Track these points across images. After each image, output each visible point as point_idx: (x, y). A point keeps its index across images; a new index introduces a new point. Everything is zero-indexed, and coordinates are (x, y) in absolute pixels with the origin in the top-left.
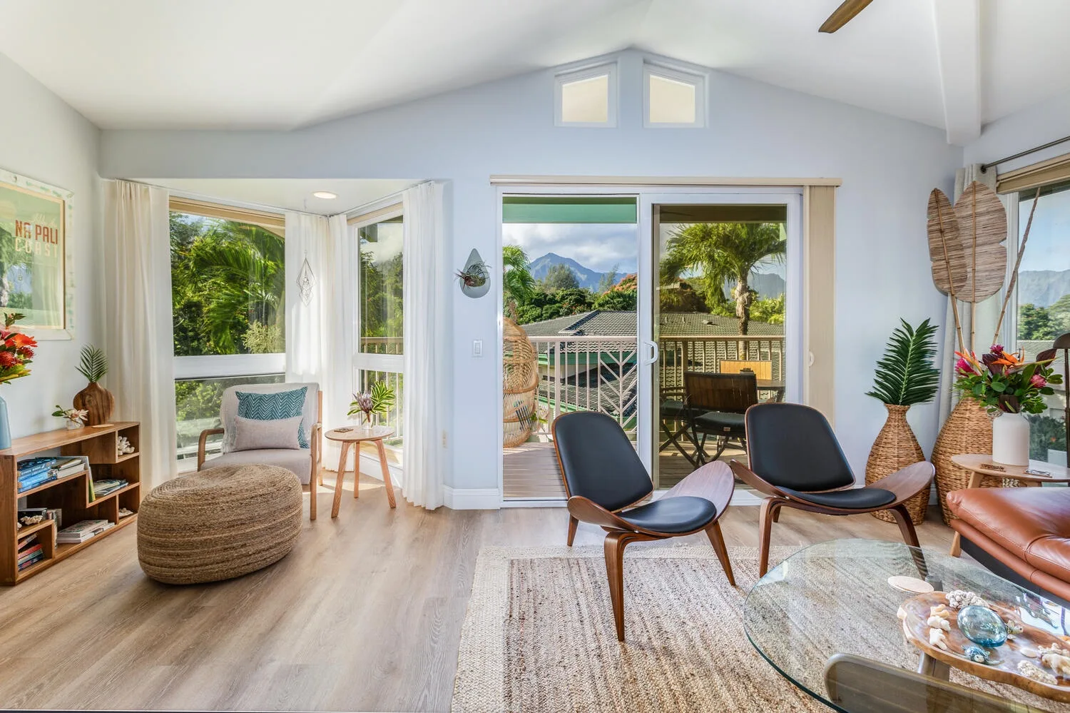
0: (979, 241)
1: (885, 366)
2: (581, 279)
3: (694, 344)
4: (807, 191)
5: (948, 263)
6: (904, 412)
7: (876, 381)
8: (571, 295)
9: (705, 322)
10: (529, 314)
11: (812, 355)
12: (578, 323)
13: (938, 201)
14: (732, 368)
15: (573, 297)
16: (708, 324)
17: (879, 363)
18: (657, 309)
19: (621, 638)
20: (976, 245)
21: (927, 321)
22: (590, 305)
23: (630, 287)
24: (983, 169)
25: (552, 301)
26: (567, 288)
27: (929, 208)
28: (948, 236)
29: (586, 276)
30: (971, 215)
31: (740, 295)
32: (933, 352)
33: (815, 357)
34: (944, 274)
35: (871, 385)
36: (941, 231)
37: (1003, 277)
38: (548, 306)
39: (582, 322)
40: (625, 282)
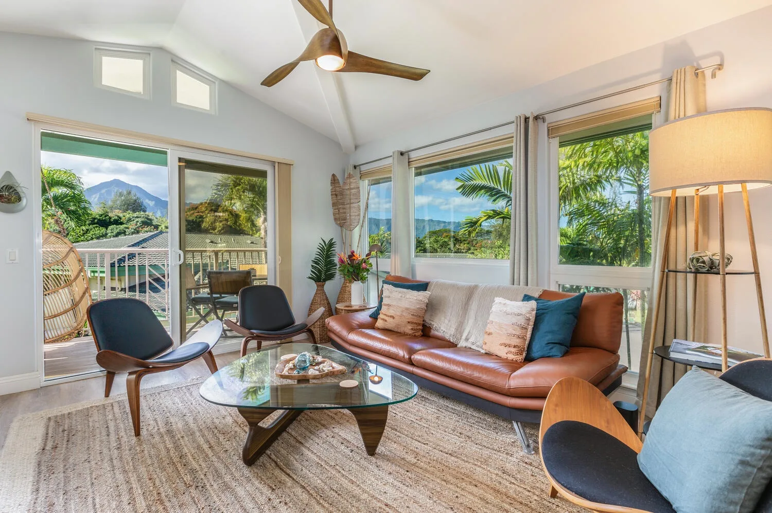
0: (352, 201)
1: (316, 263)
2: (149, 205)
3: (222, 254)
4: (277, 164)
5: (339, 211)
6: (323, 285)
7: (312, 271)
8: (137, 217)
9: (249, 242)
10: (91, 233)
11: (280, 258)
12: (141, 241)
13: (334, 181)
14: (244, 268)
15: (140, 220)
16: (251, 243)
17: (313, 261)
18: (184, 228)
19: (138, 433)
20: (351, 203)
21: (332, 239)
22: (156, 227)
23: (193, 213)
24: (355, 167)
25: (118, 222)
26: (134, 211)
27: (331, 183)
28: (339, 197)
29: (153, 202)
30: (348, 189)
31: (263, 224)
32: (335, 255)
33: (281, 257)
34: (337, 216)
35: (309, 274)
36: (336, 195)
37: (359, 219)
38: (112, 226)
39: (145, 240)
40: (189, 210)
